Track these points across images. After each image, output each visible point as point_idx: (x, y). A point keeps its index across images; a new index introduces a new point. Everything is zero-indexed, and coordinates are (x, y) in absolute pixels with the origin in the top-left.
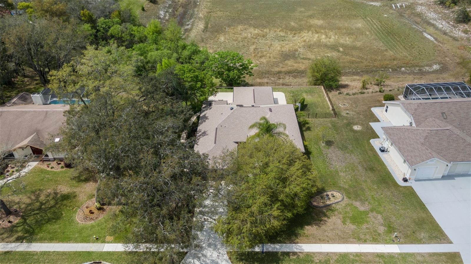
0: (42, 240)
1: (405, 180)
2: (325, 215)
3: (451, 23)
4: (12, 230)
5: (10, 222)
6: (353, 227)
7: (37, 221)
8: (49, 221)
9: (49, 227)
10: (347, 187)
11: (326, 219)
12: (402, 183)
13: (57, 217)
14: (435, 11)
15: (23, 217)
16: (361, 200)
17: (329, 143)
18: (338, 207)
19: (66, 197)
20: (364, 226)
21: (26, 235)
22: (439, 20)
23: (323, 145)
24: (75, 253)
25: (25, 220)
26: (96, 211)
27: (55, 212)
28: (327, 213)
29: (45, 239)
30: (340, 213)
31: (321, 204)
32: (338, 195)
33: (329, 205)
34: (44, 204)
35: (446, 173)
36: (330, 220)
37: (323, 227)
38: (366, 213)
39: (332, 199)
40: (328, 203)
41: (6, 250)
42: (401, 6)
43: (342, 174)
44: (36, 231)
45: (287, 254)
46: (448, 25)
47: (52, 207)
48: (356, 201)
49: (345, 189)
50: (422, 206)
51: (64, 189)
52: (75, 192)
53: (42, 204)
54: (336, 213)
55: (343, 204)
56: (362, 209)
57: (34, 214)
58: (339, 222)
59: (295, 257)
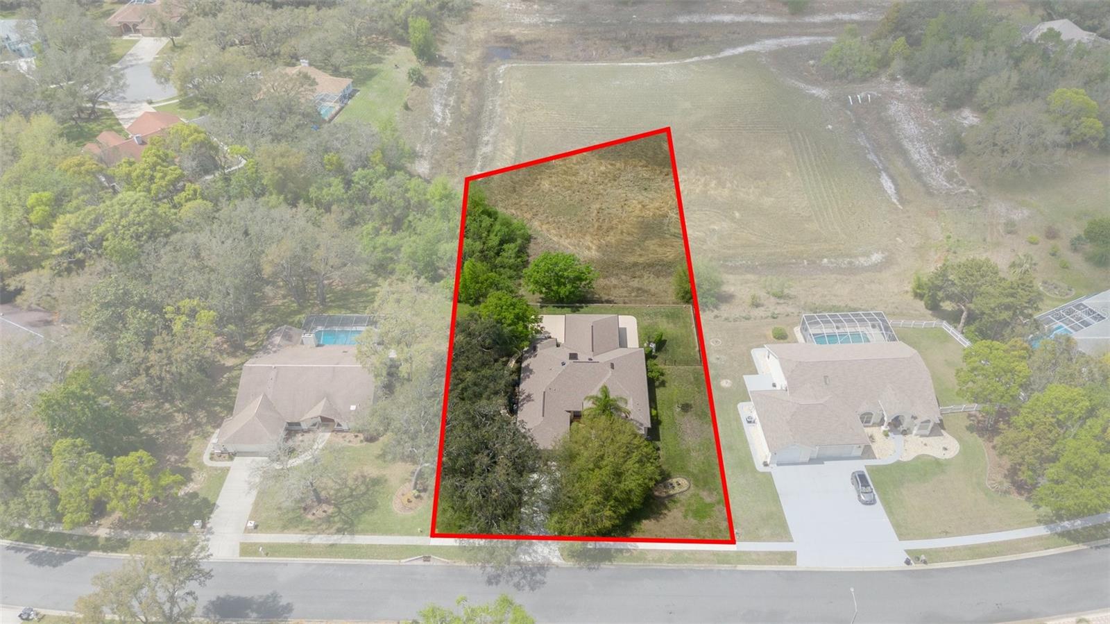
0: (364, 532)
1: (766, 464)
2: (666, 508)
4: (328, 520)
5: (325, 511)
6: (694, 522)
7: (352, 511)
8: (365, 510)
9: (367, 517)
10: (696, 471)
11: (666, 512)
12: (760, 467)
13: (372, 507)
15: (335, 505)
16: (710, 490)
17: (686, 408)
18: (682, 498)
19: (376, 482)
20: (706, 521)
21: (346, 526)
23: (678, 410)
24: (402, 546)
25: (339, 509)
26: (413, 500)
27: (369, 500)
28: (669, 505)
29: (367, 531)
30: (683, 505)
31: (664, 495)
32: (684, 482)
33: (672, 496)
34: (355, 490)
35: (815, 456)
36: (670, 513)
37: (662, 522)
38: (711, 505)
39: (677, 488)
40: (672, 492)
41: (330, 542)
42: (865, 100)
43: (693, 454)
44: (355, 522)
45: (621, 551)
47: (364, 494)
48: (704, 491)
49: (693, 475)
50: (776, 498)
51: (372, 471)
52: (385, 475)
53: (352, 490)
54: (679, 505)
55: (688, 494)
56: (708, 500)
57: (347, 502)
58: (680, 515)
59: (628, 554)
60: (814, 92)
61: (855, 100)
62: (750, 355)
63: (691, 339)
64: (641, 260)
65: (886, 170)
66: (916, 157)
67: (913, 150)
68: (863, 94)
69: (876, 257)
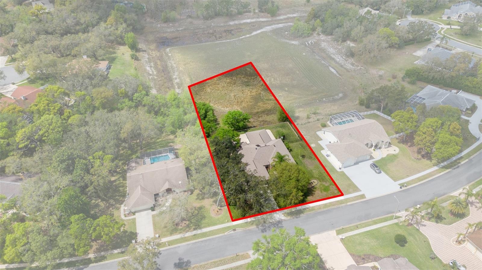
0: (204, 227)
1: (340, 169)
2: (314, 191)
3: (344, 57)
4: (188, 226)
5: (185, 224)
6: (325, 193)
7: (196, 221)
8: (201, 219)
9: (203, 221)
10: (318, 177)
11: (314, 192)
12: (339, 170)
13: (204, 217)
14: (332, 47)
15: (188, 220)
16: (325, 181)
17: (303, 156)
18: (317, 186)
19: (200, 208)
20: (329, 192)
21: (196, 227)
22: (337, 54)
23: (301, 158)
24: (223, 228)
25: (191, 221)
26: (219, 211)
27: (201, 215)
28: (314, 190)
29: (206, 226)
30: (319, 189)
31: (310, 187)
32: (315, 181)
33: (314, 186)
34: (193, 213)
35: (355, 162)
36: (316, 193)
37: (314, 196)
38: (328, 186)
39: (314, 183)
40: (313, 185)
41: (193, 234)
42: (312, 43)
43: (314, 171)
44: (200, 224)
45: (305, 209)
46: (342, 59)
47: (198, 214)
48: (323, 182)
49: (317, 178)
50: (348, 179)
51: (197, 204)
52: (203, 205)
54: (317, 189)
55: (319, 185)
56: (326, 185)
57: (193, 218)
58: (320, 192)
59: (308, 209)
60: (293, 43)
61: (308, 44)
62: (317, 134)
63: (293, 133)
64: (259, 110)
65: (330, 66)
66: (338, 60)
67: (336, 58)
68: (310, 41)
69: (341, 95)
